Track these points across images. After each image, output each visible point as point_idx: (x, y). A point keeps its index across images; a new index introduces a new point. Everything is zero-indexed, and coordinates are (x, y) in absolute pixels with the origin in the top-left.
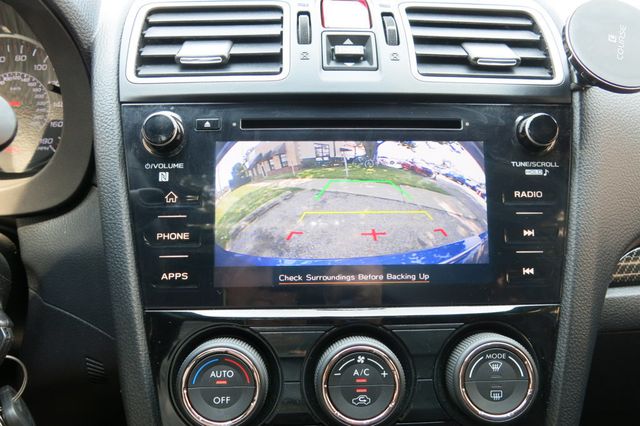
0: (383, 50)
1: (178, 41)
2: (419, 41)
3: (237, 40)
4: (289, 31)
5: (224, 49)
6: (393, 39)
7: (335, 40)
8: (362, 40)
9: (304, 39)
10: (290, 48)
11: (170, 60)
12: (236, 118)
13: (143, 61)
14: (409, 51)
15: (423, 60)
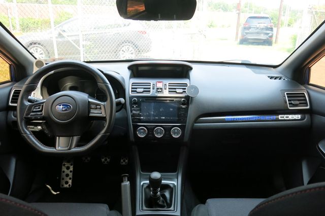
0: (164, 90)
1: (136, 88)
2: (169, 88)
3: (144, 88)
4: (151, 87)
5: (142, 90)
6: (165, 89)
7: (158, 89)
8: (161, 89)
9: (153, 89)
10: (151, 89)
11: (136, 91)
12: (144, 99)
13: (132, 91)
14: (168, 90)
15: (169, 91)
